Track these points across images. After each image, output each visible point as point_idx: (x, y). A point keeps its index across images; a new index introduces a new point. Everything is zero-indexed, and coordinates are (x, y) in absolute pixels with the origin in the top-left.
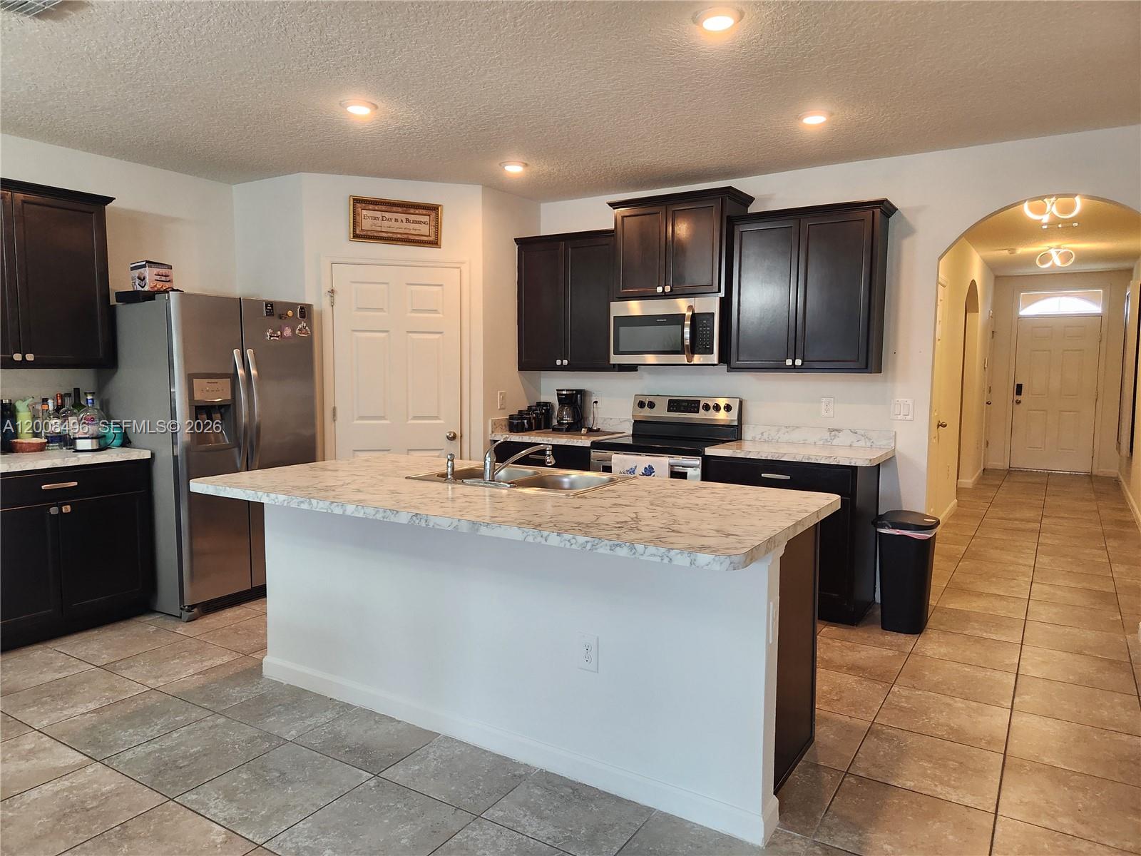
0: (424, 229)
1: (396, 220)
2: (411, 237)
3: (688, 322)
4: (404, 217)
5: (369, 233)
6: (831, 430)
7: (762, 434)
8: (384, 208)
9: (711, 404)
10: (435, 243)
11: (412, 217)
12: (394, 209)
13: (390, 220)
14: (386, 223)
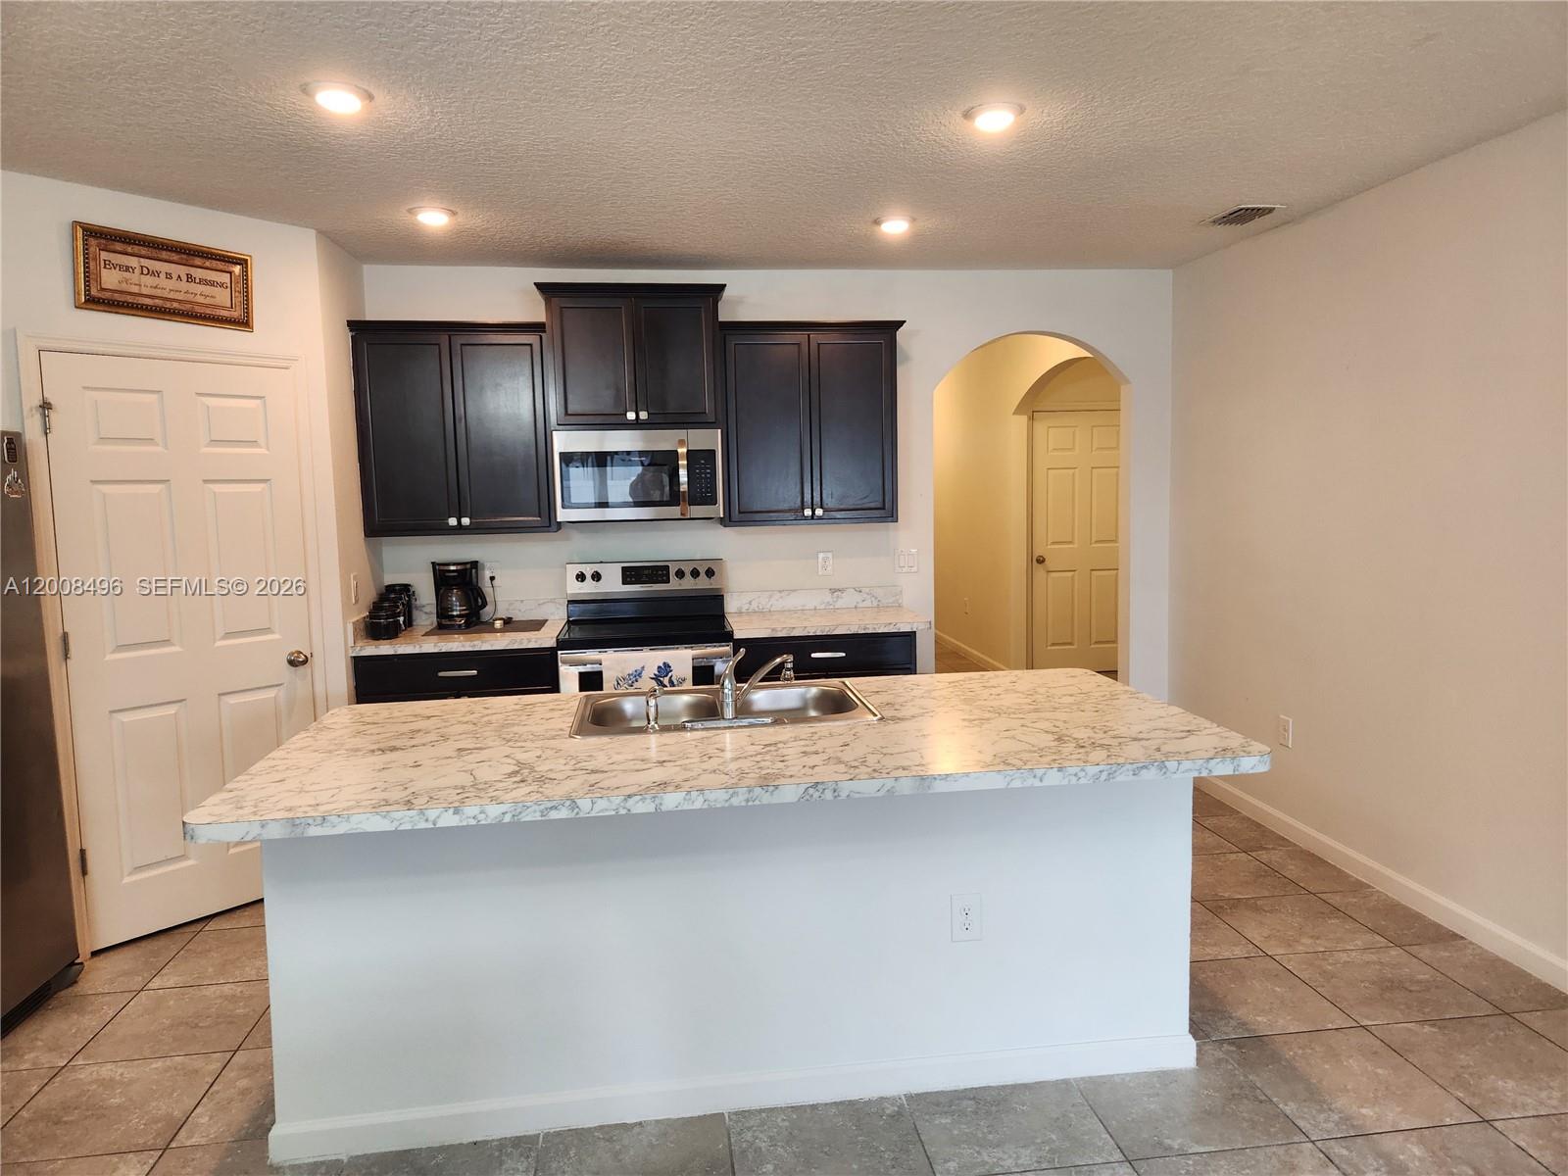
0: (222, 297)
1: (169, 276)
2: (198, 309)
3: (683, 462)
4: (183, 270)
5: (117, 296)
6: (833, 591)
7: (750, 603)
8: (144, 251)
9: (687, 570)
10: (244, 323)
11: (198, 273)
12: (164, 255)
13: (156, 274)
14: (148, 280)
